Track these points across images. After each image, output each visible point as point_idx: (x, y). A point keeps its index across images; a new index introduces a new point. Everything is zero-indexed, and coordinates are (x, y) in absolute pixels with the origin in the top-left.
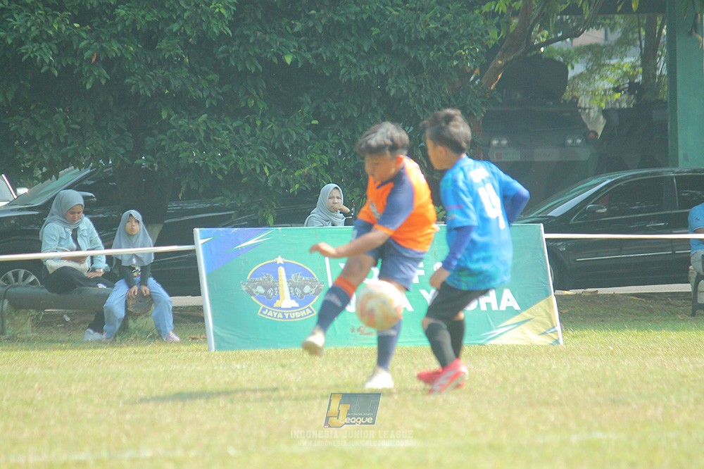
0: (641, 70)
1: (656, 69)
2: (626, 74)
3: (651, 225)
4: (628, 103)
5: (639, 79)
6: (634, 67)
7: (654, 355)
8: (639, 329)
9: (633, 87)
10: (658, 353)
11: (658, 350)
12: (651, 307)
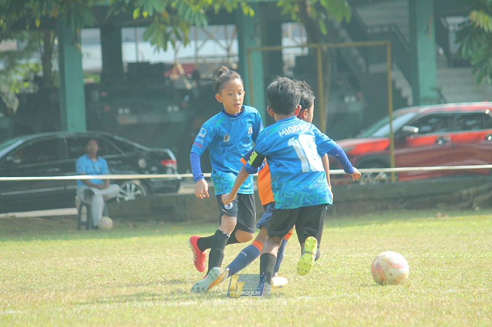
0: (41, 67)
1: (51, 66)
2: (32, 71)
3: (50, 170)
4: (34, 89)
5: (41, 74)
6: (37, 65)
7: (51, 257)
8: (43, 239)
9: (37, 80)
10: (54, 255)
11: (54, 253)
12: (51, 224)
